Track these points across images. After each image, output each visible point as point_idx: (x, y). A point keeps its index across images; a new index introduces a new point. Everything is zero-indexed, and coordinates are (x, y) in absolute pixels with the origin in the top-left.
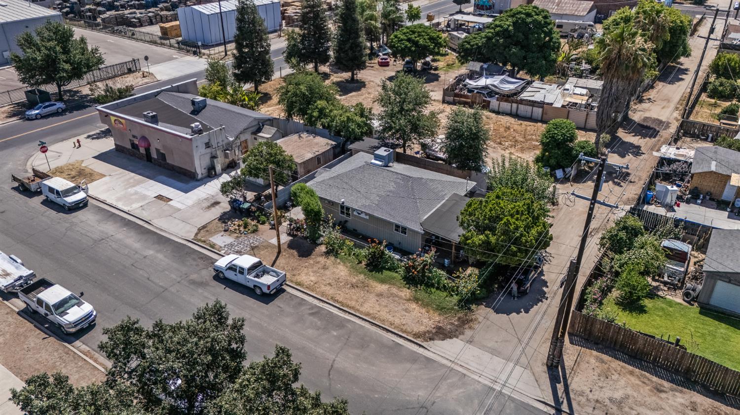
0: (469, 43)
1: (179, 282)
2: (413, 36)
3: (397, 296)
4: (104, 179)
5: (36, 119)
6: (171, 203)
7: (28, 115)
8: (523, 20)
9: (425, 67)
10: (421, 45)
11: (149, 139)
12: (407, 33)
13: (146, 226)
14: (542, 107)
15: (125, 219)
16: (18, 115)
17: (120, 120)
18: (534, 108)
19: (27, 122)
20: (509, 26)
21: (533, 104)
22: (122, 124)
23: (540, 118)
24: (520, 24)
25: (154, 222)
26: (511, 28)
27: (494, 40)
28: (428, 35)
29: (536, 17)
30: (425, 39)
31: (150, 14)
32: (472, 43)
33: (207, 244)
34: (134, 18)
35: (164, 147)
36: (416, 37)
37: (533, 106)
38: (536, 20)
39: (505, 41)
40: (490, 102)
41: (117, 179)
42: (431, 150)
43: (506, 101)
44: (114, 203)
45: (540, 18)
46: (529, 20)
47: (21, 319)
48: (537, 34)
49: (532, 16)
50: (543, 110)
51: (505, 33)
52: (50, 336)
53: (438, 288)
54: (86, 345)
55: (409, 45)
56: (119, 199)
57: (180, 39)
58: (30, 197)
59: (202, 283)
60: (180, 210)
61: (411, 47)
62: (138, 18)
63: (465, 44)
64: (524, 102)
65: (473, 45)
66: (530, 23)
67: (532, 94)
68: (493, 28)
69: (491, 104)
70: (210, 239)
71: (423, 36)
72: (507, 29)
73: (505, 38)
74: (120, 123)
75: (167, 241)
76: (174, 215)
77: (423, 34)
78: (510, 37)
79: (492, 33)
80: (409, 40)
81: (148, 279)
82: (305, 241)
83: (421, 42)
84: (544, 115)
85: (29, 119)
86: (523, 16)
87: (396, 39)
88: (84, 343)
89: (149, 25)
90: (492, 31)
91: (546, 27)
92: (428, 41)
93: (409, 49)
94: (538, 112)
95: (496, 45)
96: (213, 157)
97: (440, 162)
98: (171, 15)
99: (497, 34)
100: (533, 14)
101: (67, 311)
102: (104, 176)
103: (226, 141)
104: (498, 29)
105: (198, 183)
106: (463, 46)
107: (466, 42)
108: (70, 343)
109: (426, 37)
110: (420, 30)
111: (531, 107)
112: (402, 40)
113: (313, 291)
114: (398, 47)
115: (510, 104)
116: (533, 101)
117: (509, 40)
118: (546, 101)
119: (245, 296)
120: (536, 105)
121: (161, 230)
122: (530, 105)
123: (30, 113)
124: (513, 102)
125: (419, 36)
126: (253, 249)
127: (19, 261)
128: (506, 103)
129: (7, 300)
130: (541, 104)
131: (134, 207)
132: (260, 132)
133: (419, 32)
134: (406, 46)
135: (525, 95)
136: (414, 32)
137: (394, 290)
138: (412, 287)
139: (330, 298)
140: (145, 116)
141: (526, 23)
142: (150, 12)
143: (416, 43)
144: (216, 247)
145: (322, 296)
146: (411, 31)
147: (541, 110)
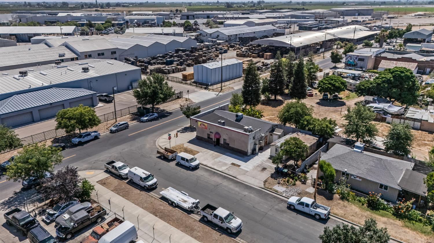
0: (363, 86)
1: (271, 210)
2: (332, 82)
3: (395, 224)
4: (199, 154)
5: (146, 122)
6: (240, 167)
7: (142, 120)
8: (399, 75)
9: (335, 97)
10: (337, 86)
11: (221, 134)
12: (329, 80)
13: (234, 179)
14: (421, 122)
15: (222, 175)
16: (136, 120)
17: (204, 124)
18: (415, 122)
19: (142, 123)
20: (390, 77)
21: (415, 120)
22: (205, 126)
23: (419, 128)
24: (397, 77)
25: (237, 177)
26: (392, 79)
27: (382, 85)
28: (340, 81)
29: (406, 73)
30: (338, 83)
31: (174, 68)
32: (365, 86)
33: (273, 190)
34: (166, 69)
35: (230, 138)
36: (334, 82)
37: (415, 121)
38: (406, 75)
39: (388, 86)
40: (386, 118)
41: (206, 154)
42: (373, 144)
43: (397, 118)
44: (212, 167)
45: (408, 74)
46: (403, 75)
47: (203, 225)
48: (408, 82)
49: (404, 73)
50: (421, 124)
51: (388, 81)
52: (223, 234)
53: (416, 221)
54: (243, 239)
55: (330, 86)
56: (213, 164)
57: (193, 80)
58: (169, 162)
59: (283, 211)
60: (248, 171)
61: (331, 87)
62: (168, 70)
63: (361, 86)
64: (408, 119)
65: (366, 87)
66: (403, 76)
67: (412, 115)
68: (380, 79)
69: (387, 119)
70: (273, 187)
71: (337, 81)
72: (390, 79)
73: (388, 84)
74: (204, 125)
75: (251, 188)
76: (246, 174)
77: (337, 80)
78: (391, 83)
79: (381, 81)
80: (330, 84)
81: (254, 207)
82: (325, 191)
83: (337, 84)
84: (422, 127)
85: (142, 122)
86: (398, 72)
87: (322, 83)
88: (241, 239)
89: (173, 73)
90: (381, 80)
91: (412, 78)
92: (340, 84)
93: (330, 88)
94: (418, 124)
95: (384, 87)
96: (255, 144)
97: (381, 151)
98: (183, 68)
99: (384, 82)
100: (405, 72)
101: (231, 221)
102: (199, 152)
103: (260, 136)
104: (384, 79)
105: (249, 158)
106: (360, 87)
107: (361, 85)
108: (235, 238)
109: (339, 82)
110: (335, 79)
111: (413, 122)
112: (326, 84)
113: (346, 219)
114: (324, 87)
115: (399, 120)
116: (414, 119)
117: (391, 85)
118: (423, 119)
119: (310, 219)
120: (416, 120)
121: (244, 181)
122: (413, 121)
123: (144, 119)
124: (401, 118)
125: (335, 81)
126: (299, 195)
127: (187, 194)
128: (397, 119)
129: (190, 214)
130: (420, 121)
131: (223, 169)
132: (274, 132)
133: (335, 80)
134: (328, 87)
135: (408, 115)
136: (332, 80)
137: (391, 221)
138: (401, 220)
139: (357, 223)
140: (219, 122)
141: (401, 76)
142: (173, 67)
143: (334, 85)
144: (279, 192)
145: (353, 222)
146: (331, 79)
147: (420, 123)
